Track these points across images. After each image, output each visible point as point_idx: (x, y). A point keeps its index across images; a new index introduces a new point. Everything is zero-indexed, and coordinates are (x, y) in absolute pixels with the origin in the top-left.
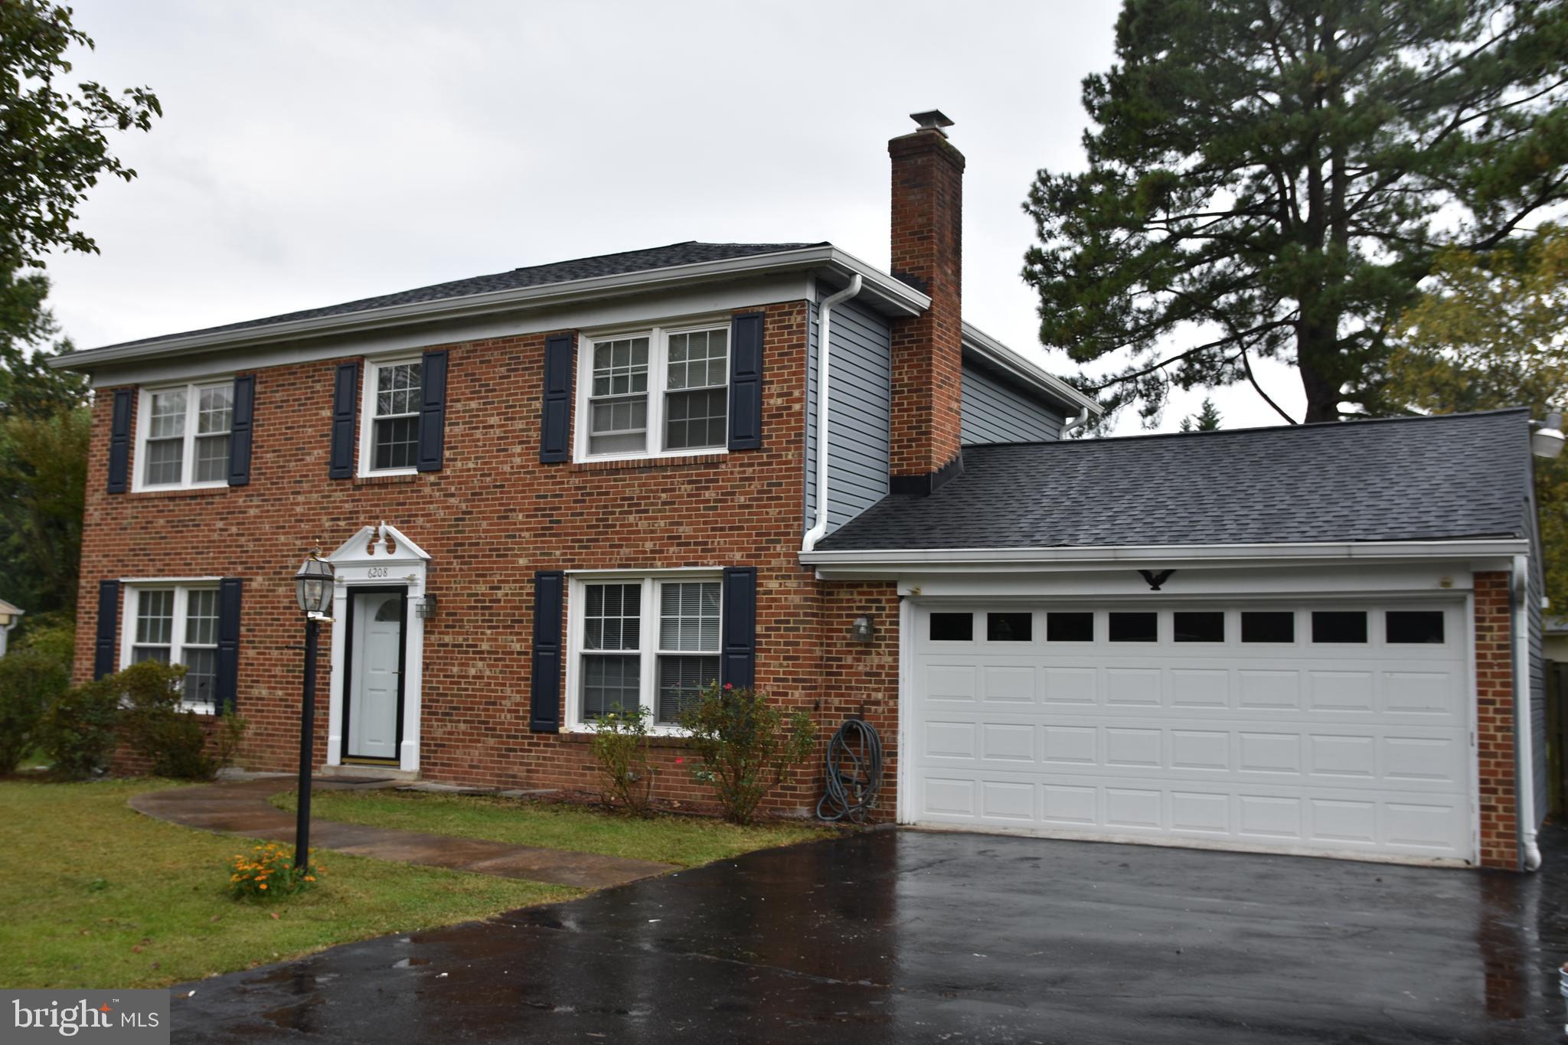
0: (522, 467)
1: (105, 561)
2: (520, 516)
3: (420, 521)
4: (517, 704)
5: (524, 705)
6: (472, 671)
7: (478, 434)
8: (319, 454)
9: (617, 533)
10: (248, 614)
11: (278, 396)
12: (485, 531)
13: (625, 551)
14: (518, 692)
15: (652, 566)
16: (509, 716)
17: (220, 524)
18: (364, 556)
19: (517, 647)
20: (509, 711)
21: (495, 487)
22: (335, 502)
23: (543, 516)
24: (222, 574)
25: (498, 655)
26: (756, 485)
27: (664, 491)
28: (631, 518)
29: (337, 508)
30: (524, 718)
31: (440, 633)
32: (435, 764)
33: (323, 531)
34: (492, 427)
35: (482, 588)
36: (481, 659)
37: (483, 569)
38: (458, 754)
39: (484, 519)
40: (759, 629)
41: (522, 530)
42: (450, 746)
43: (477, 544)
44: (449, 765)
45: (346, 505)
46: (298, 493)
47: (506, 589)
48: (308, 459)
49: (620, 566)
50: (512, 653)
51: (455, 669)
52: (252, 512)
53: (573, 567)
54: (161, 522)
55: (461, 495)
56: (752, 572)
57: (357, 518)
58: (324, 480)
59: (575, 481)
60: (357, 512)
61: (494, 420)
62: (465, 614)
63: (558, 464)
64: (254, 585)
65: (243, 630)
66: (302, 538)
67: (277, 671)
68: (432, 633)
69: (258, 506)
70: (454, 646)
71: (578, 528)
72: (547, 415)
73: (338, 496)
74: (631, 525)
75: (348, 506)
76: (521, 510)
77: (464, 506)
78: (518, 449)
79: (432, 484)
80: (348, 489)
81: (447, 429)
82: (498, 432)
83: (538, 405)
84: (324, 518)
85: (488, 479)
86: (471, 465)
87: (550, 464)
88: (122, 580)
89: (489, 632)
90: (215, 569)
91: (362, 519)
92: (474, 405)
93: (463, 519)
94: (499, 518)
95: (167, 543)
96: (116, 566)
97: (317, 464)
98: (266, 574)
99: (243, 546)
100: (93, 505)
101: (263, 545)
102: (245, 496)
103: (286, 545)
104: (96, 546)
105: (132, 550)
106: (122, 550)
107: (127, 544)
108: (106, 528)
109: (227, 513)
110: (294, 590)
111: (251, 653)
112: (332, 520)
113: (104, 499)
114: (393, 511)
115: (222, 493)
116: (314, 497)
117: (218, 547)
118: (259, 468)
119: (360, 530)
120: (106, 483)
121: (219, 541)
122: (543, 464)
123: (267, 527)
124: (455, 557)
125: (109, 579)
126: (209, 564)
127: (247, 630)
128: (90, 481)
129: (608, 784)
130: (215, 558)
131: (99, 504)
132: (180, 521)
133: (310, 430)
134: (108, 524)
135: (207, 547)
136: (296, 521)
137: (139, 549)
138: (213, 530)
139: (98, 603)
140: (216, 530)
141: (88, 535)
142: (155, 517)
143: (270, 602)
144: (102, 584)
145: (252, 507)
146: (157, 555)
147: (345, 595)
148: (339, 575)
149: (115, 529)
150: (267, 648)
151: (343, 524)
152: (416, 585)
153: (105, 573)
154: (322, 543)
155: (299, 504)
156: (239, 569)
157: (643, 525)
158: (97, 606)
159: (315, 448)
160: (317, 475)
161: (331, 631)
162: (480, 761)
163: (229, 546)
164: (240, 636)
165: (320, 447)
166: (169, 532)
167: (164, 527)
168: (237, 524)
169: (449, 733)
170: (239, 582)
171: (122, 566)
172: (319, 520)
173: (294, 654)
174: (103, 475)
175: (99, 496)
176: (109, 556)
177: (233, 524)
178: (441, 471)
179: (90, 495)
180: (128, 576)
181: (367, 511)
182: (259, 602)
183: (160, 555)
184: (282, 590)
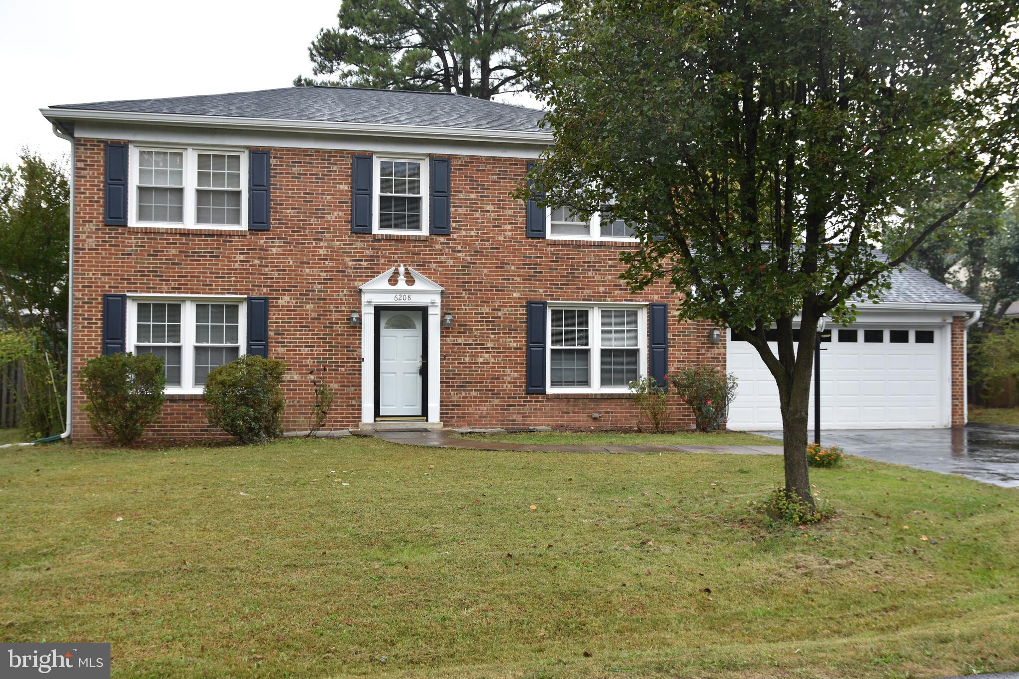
0: (513, 238)
1: (106, 279)
2: (513, 268)
3: (433, 266)
4: (514, 379)
5: (520, 379)
6: (481, 360)
7: (478, 215)
8: (338, 215)
9: (581, 281)
10: (276, 322)
11: (295, 170)
12: (485, 275)
13: (587, 292)
14: (515, 371)
15: (604, 300)
16: (509, 386)
17: (242, 257)
18: (386, 285)
19: (515, 345)
20: (509, 383)
21: (493, 248)
22: (356, 248)
23: (529, 268)
24: (248, 294)
25: (498, 350)
27: (610, 259)
28: (590, 273)
29: (359, 252)
30: (521, 386)
31: (453, 337)
32: (453, 417)
33: (346, 268)
34: (488, 211)
35: (486, 310)
36: (487, 352)
37: (486, 298)
38: (471, 410)
39: (485, 267)
40: (669, 336)
41: (514, 276)
42: (465, 406)
43: (481, 283)
44: (464, 417)
45: (367, 252)
46: (321, 240)
47: (505, 310)
48: (329, 217)
49: (584, 300)
50: (511, 349)
51: (467, 359)
52: (274, 250)
53: (552, 299)
54: (173, 251)
55: (466, 252)
56: (665, 306)
57: (378, 261)
58: (346, 233)
59: (551, 249)
60: (378, 257)
61: (488, 208)
62: (474, 325)
63: (539, 238)
64: (280, 302)
65: (271, 334)
66: (325, 271)
67: (309, 362)
68: (447, 336)
69: (279, 247)
70: (465, 344)
71: (555, 277)
72: (529, 209)
73: (359, 244)
74: (590, 277)
75: (369, 253)
76: (512, 264)
77: (469, 259)
78: (509, 227)
79: (441, 243)
80: (369, 241)
81: (452, 209)
82: (493, 215)
84: (348, 259)
85: (487, 243)
86: (473, 233)
87: (532, 238)
88: (128, 294)
89: (493, 336)
90: (238, 290)
91: (382, 261)
92: (473, 196)
93: (469, 267)
94: (496, 268)
95: (181, 268)
96: (120, 283)
97: (338, 222)
98: (292, 295)
99: (267, 274)
100: (84, 233)
101: (288, 275)
102: (267, 238)
103: (311, 275)
104: (93, 266)
105: (139, 271)
106: (127, 271)
107: (132, 267)
108: (104, 252)
109: (248, 250)
110: (322, 307)
111: (281, 350)
112: (354, 260)
113: (99, 229)
114: (409, 258)
115: (242, 235)
116: (337, 244)
117: (240, 274)
118: (279, 220)
119: (385, 269)
120: (101, 217)
121: (240, 269)
122: (528, 238)
123: (291, 262)
124: (464, 290)
125: (112, 293)
126: (231, 285)
127: (276, 334)
128: (79, 213)
129: (579, 421)
130: (238, 282)
131: (93, 233)
132: (196, 252)
133: (329, 197)
134: (106, 250)
135: (227, 273)
136: (319, 259)
137: (148, 271)
138: (233, 261)
139: (100, 311)
140: (237, 261)
141: (81, 257)
142: (165, 247)
143: (298, 315)
144: (106, 297)
145: (274, 247)
146: (170, 276)
147: (373, 312)
148: (365, 298)
149: (116, 254)
150: (297, 346)
151: (364, 264)
152: (437, 306)
153: (107, 288)
154: (346, 276)
155: (321, 248)
156: (265, 291)
157: (597, 277)
158: (99, 314)
159: (335, 210)
160: (338, 229)
161: (360, 335)
162: (487, 413)
163: (251, 274)
164: (268, 338)
165: (340, 210)
166: (183, 260)
167: (177, 256)
168: (259, 258)
169: (463, 398)
170: (266, 299)
171: (128, 283)
172: (342, 260)
173: (324, 351)
174: (95, 210)
175: (93, 226)
176: (110, 275)
177: (255, 258)
178: (449, 235)
179: (80, 225)
180: (136, 291)
181: (386, 257)
182: (287, 315)
183: (174, 276)
184: (309, 307)
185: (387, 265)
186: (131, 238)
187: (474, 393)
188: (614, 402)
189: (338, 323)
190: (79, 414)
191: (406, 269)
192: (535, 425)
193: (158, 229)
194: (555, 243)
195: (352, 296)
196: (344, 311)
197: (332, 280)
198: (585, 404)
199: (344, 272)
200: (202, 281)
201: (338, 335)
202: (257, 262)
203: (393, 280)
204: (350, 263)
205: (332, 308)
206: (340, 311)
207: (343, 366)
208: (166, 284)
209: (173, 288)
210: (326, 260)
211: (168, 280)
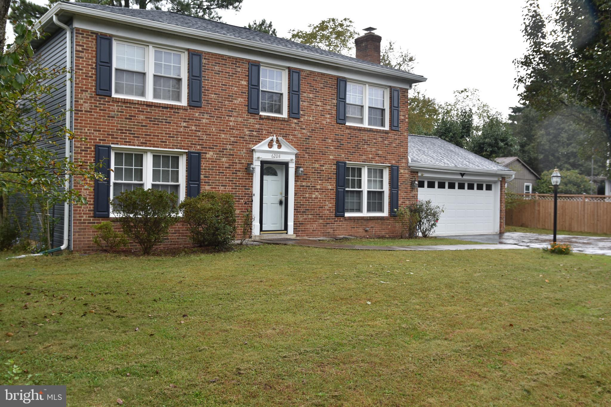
0: (330, 123)
1: (97, 134)
2: (330, 141)
4: (330, 208)
5: (332, 208)
6: (314, 196)
7: (313, 107)
8: (240, 101)
9: (361, 151)
10: (205, 169)
11: (217, 68)
12: (317, 144)
13: (364, 157)
14: (330, 203)
15: (370, 162)
16: (327, 212)
17: (185, 124)
18: (267, 148)
19: (330, 187)
20: (327, 210)
21: (320, 128)
22: (250, 123)
23: (338, 142)
24: (188, 149)
25: (323, 190)
26: (397, 141)
28: (365, 146)
29: (252, 126)
30: (333, 212)
31: (301, 181)
32: (299, 231)
33: (245, 135)
34: (318, 106)
35: (317, 165)
36: (317, 191)
37: (317, 158)
38: (308, 226)
39: (317, 140)
40: (399, 184)
41: (330, 146)
42: (305, 224)
43: (315, 149)
44: (305, 231)
45: (256, 126)
46: (231, 116)
47: (326, 166)
48: (235, 102)
49: (363, 162)
50: (328, 189)
51: (307, 195)
52: (204, 121)
53: (348, 161)
54: (142, 117)
55: (307, 129)
56: (398, 167)
57: (262, 132)
58: (245, 113)
59: (348, 131)
60: (262, 129)
61: (319, 103)
62: (311, 175)
63: (342, 124)
64: (208, 156)
65: (202, 177)
66: (233, 137)
68: (298, 181)
69: (207, 119)
70: (306, 186)
71: (349, 147)
72: (338, 106)
73: (252, 121)
74: (365, 149)
75: (257, 126)
76: (330, 139)
77: (309, 134)
78: (328, 116)
79: (295, 123)
80: (257, 119)
81: (301, 103)
82: (321, 108)
83: (335, 101)
84: (246, 130)
85: (318, 125)
86: (311, 119)
87: (339, 124)
88: (112, 146)
89: (320, 182)
90: (183, 146)
91: (264, 132)
92: (311, 95)
93: (309, 139)
94: (322, 140)
95: (147, 129)
96: (107, 137)
97: (240, 105)
98: (214, 151)
99: (200, 137)
100: (82, 99)
101: (212, 138)
102: (200, 112)
103: (225, 139)
104: (88, 124)
105: (120, 130)
106: (111, 129)
107: (115, 126)
108: (95, 114)
109: (189, 119)
110: (231, 160)
111: (208, 188)
112: (249, 131)
113: (92, 97)
114: (278, 131)
115: (184, 109)
116: (240, 119)
117: (184, 135)
118: (207, 101)
119: (265, 137)
120: (93, 88)
121: (184, 132)
122: (337, 123)
123: (214, 130)
124: (306, 153)
125: (101, 144)
126: (178, 143)
127: (205, 177)
128: (79, 84)
129: (359, 232)
130: (182, 141)
131: (88, 100)
132: (156, 119)
133: (236, 88)
134: (97, 112)
135: (176, 135)
136: (230, 129)
137: (126, 130)
138: (179, 126)
139: (93, 157)
140: (182, 127)
141: (80, 117)
142: (137, 114)
143: (218, 164)
144: (97, 147)
145: (204, 118)
146: (140, 134)
147: (260, 164)
148: (256, 155)
149: (104, 116)
150: (217, 185)
151: (255, 133)
152: (293, 162)
153: (98, 141)
154: (245, 141)
155: (231, 121)
156: (198, 148)
157: (369, 149)
158: (92, 159)
159: (239, 97)
160: (241, 110)
161: (252, 179)
162: (316, 228)
163: (190, 136)
164: (201, 179)
165: (242, 98)
166: (148, 123)
167: (144, 120)
168: (195, 125)
169: (305, 219)
170: (199, 153)
171: (112, 138)
172: (243, 130)
173: (232, 188)
174: (90, 83)
175: (87, 95)
176: (100, 131)
177: (192, 125)
178: (299, 119)
179: (79, 93)
180: (118, 144)
181: (267, 130)
182: (211, 164)
183: (142, 135)
184: (224, 160)
185: (267, 135)
186: (114, 106)
187: (310, 216)
188: (375, 221)
189: (240, 171)
190: (78, 232)
191: (277, 138)
192: (339, 235)
193: (133, 100)
194: (350, 128)
195: (248, 153)
196: (243, 163)
197: (237, 142)
198: (362, 223)
199: (244, 138)
200: (160, 139)
201: (240, 179)
202: (194, 128)
203: (270, 145)
204: (247, 133)
205: (237, 161)
206: (242, 163)
207: (242, 199)
208: (137, 140)
209: (142, 143)
210: (234, 129)
211: (139, 137)
